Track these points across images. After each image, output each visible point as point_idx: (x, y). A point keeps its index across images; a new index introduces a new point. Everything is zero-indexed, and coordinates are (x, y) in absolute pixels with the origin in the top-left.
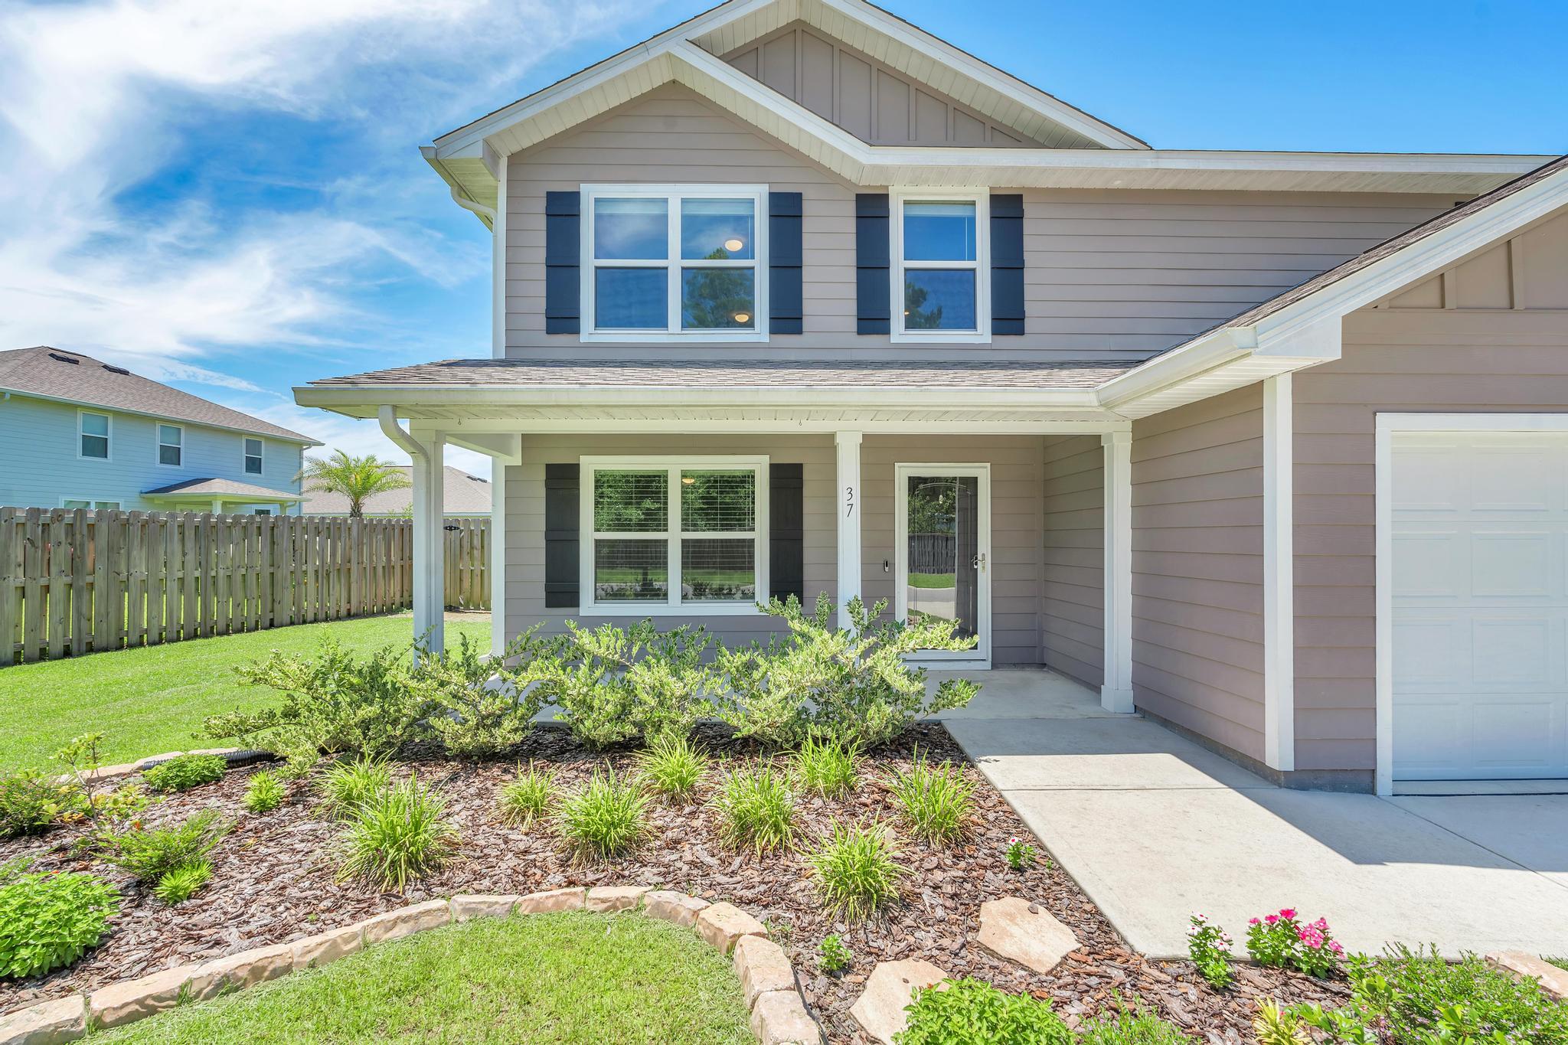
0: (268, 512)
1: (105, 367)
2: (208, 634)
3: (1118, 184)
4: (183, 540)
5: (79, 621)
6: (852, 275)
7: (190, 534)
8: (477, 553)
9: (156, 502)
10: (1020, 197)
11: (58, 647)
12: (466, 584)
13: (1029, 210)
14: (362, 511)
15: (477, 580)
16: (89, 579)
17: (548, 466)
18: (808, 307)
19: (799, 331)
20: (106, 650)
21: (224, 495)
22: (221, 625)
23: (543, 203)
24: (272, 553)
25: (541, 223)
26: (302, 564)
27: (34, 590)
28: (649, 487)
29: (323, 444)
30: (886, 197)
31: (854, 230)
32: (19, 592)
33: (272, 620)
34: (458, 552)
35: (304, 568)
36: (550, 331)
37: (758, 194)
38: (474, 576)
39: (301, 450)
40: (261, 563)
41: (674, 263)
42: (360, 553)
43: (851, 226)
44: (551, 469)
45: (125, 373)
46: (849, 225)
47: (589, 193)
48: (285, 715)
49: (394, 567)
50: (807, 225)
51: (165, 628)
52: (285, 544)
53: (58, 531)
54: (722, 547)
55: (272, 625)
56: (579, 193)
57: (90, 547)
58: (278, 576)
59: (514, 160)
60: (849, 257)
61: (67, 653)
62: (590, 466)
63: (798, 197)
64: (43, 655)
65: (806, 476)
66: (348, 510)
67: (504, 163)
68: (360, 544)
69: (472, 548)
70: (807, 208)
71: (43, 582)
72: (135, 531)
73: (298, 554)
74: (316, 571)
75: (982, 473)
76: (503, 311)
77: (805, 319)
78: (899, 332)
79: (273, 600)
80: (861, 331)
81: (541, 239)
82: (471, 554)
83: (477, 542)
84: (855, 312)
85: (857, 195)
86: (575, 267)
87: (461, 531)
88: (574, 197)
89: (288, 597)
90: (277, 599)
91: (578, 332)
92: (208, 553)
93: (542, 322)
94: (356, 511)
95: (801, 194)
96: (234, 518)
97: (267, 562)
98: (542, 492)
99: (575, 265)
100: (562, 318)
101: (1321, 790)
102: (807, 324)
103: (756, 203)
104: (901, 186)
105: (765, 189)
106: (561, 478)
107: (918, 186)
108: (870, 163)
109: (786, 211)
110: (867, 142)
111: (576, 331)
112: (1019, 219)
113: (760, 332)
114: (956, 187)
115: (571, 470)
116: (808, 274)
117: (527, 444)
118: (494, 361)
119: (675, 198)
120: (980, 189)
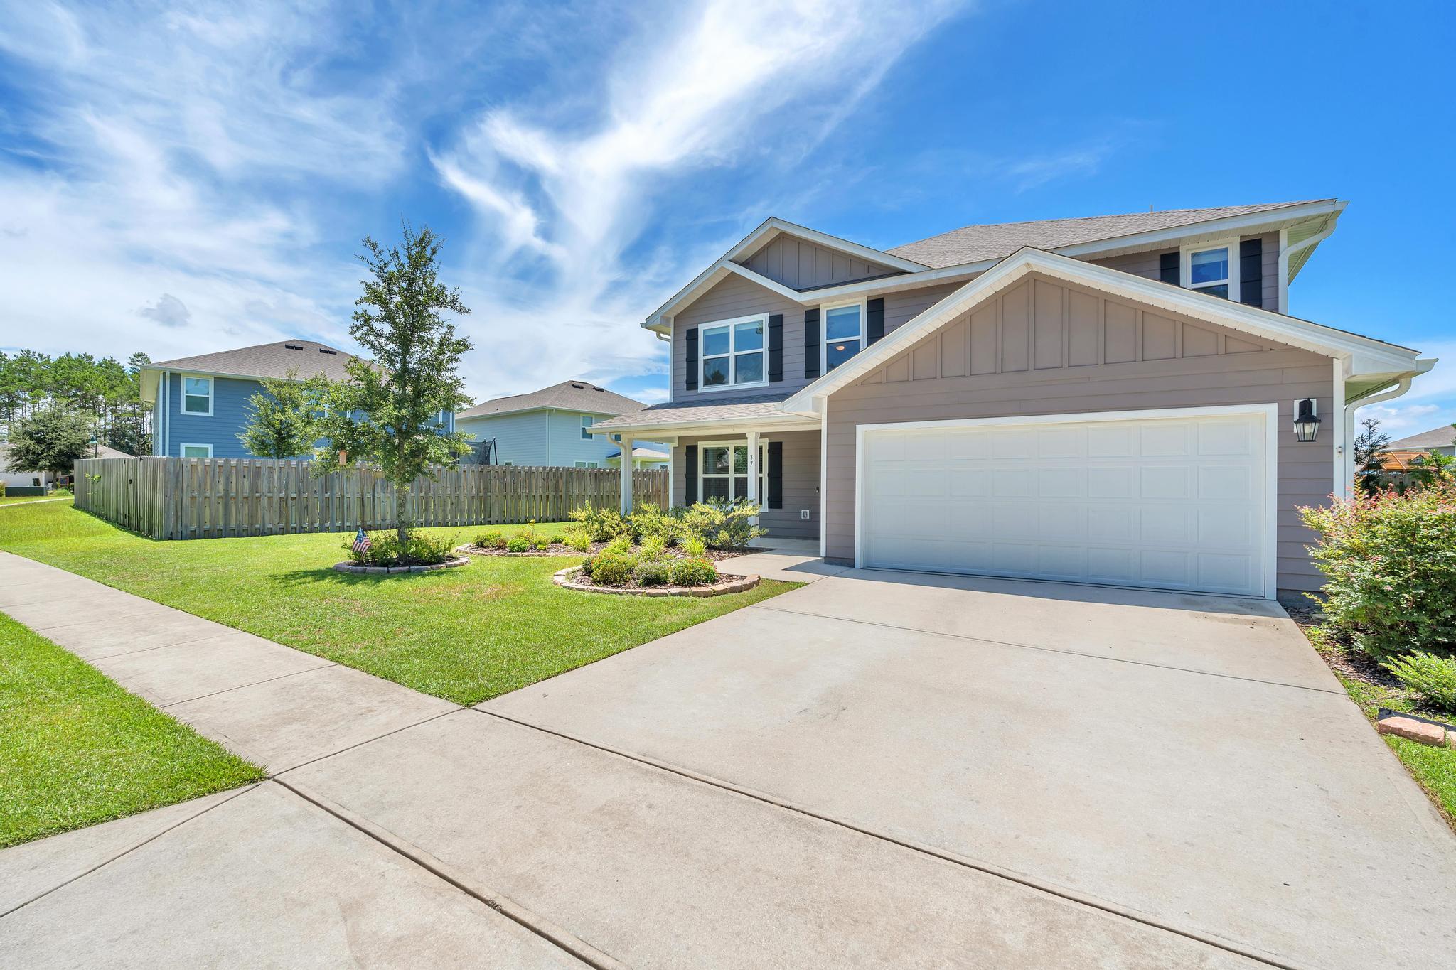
1: (594, 388)
3: (930, 285)
6: (803, 350)
9: (613, 462)
10: (882, 298)
11: (551, 519)
13: (887, 304)
16: (560, 494)
17: (687, 446)
18: (785, 368)
19: (781, 379)
21: (643, 458)
23: (685, 335)
25: (685, 343)
27: (544, 498)
28: (721, 453)
30: (818, 310)
31: (804, 329)
36: (688, 388)
37: (764, 318)
41: (732, 354)
43: (803, 325)
44: (688, 447)
45: (602, 390)
47: (702, 328)
50: (785, 328)
53: (551, 475)
56: (697, 328)
57: (561, 482)
59: (676, 319)
61: (554, 521)
62: (702, 446)
63: (781, 316)
64: (547, 521)
65: (784, 447)
67: (672, 320)
70: (785, 321)
71: (547, 494)
72: (574, 475)
76: (672, 382)
77: (783, 373)
80: (807, 377)
81: (685, 350)
84: (804, 368)
85: (806, 311)
88: (696, 331)
91: (698, 389)
93: (685, 385)
95: (782, 315)
98: (685, 457)
99: (696, 360)
100: (692, 384)
101: (836, 564)
102: (785, 376)
103: (764, 322)
104: (825, 304)
105: (767, 315)
106: (692, 451)
107: (834, 303)
108: (807, 298)
109: (776, 324)
110: (799, 291)
111: (696, 388)
112: (882, 310)
113: (765, 382)
114: (850, 300)
115: (695, 447)
116: (785, 353)
117: (680, 438)
118: (671, 404)
119: (731, 324)
120: (860, 299)
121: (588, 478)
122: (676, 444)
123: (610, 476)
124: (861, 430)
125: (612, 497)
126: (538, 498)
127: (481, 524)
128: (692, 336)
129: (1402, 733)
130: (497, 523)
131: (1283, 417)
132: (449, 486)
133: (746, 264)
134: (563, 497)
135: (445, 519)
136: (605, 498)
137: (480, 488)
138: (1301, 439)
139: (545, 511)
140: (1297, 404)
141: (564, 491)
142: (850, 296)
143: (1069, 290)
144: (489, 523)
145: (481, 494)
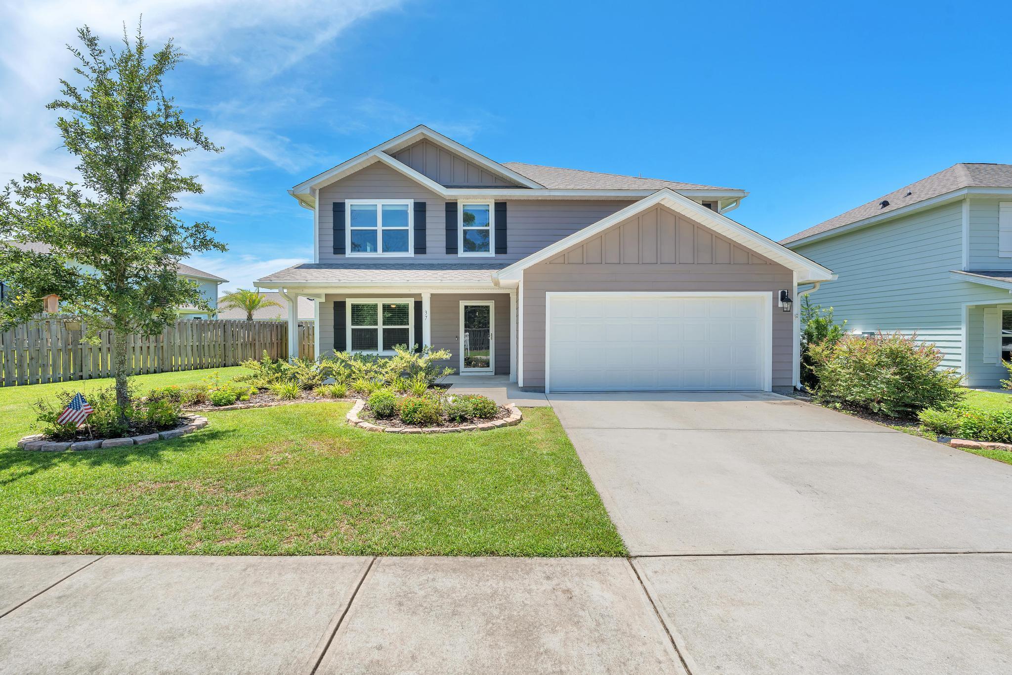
0: (200, 318)
2: (202, 368)
3: (540, 198)
4: (192, 331)
5: (159, 360)
6: (444, 232)
7: (195, 327)
8: (311, 337)
10: (506, 203)
11: (152, 370)
12: (306, 351)
13: (509, 208)
14: (253, 318)
15: (311, 349)
16: (162, 344)
17: (335, 302)
18: (428, 244)
19: (425, 253)
20: (167, 372)
22: (206, 365)
23: (332, 206)
24: (224, 336)
25: (331, 213)
26: (236, 341)
27: (145, 349)
28: (371, 309)
29: (228, 282)
30: (456, 204)
31: (445, 215)
32: (140, 348)
33: (225, 364)
34: (302, 337)
35: (237, 343)
36: (335, 253)
37: (410, 203)
38: (310, 347)
39: (217, 285)
40: (220, 340)
41: (380, 228)
42: (259, 337)
43: (444, 214)
46: (443, 214)
47: (349, 203)
48: (254, 377)
49: (273, 343)
50: (428, 214)
51: (187, 365)
52: (229, 333)
54: (398, 331)
55: (225, 366)
56: (345, 203)
58: (227, 346)
59: (322, 191)
60: (443, 226)
61: (155, 372)
62: (349, 302)
64: (148, 373)
66: (246, 318)
67: (317, 192)
68: (259, 333)
69: (309, 335)
70: (428, 208)
71: (148, 345)
73: (234, 336)
74: (242, 344)
75: (491, 304)
76: (318, 246)
77: (427, 248)
78: (461, 253)
79: (225, 356)
80: (447, 253)
81: (331, 220)
82: (308, 337)
83: (311, 332)
84: (445, 246)
85: (446, 203)
86: (344, 230)
87: (304, 327)
88: (343, 205)
89: (230, 354)
90: (227, 355)
91: (345, 254)
92: (201, 335)
93: (332, 250)
94: (250, 317)
95: (425, 203)
96: (210, 321)
97: (223, 340)
98: (332, 311)
99: (343, 230)
100: (339, 248)
101: (531, 392)
102: (428, 250)
103: (409, 206)
104: (462, 200)
105: (412, 201)
106: (339, 307)
107: (468, 200)
108: (449, 194)
109: (420, 209)
110: (447, 187)
111: (344, 253)
112: (505, 211)
113: (411, 253)
114: (482, 200)
115: (343, 304)
116: (428, 232)
117: (326, 295)
118: (315, 264)
119: (379, 204)
120: (490, 200)
121: (190, 329)
122: (323, 300)
123: (211, 327)
124: (549, 295)
125: (212, 346)
126: (138, 350)
127: (70, 379)
128: (339, 209)
129: (963, 446)
130: (91, 377)
131: (775, 299)
132: (25, 337)
133: (395, 155)
134: (165, 347)
135: (22, 374)
136: (206, 348)
137: (68, 339)
138: (785, 310)
139: (145, 362)
140: (780, 292)
141: (165, 342)
142: (484, 197)
143: (679, 218)
144: (81, 378)
145: (70, 347)
